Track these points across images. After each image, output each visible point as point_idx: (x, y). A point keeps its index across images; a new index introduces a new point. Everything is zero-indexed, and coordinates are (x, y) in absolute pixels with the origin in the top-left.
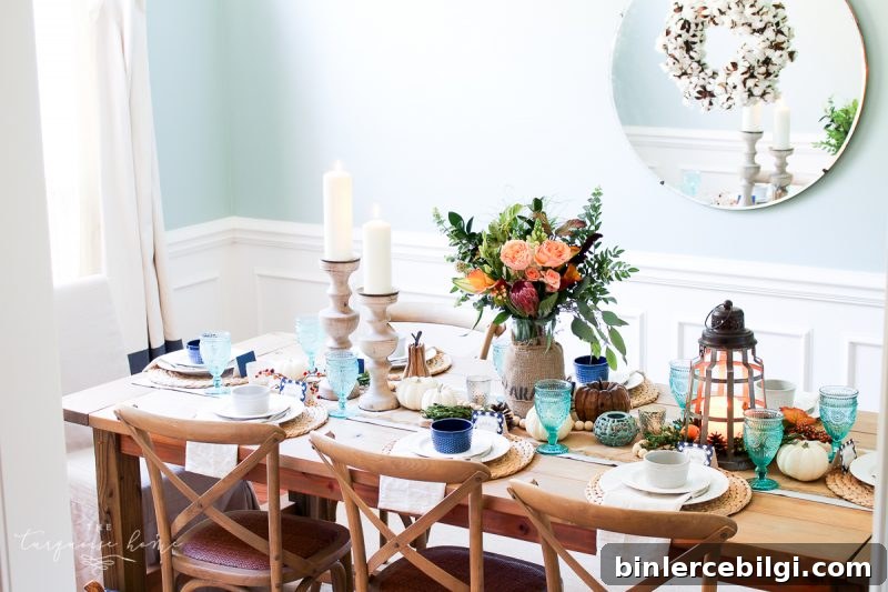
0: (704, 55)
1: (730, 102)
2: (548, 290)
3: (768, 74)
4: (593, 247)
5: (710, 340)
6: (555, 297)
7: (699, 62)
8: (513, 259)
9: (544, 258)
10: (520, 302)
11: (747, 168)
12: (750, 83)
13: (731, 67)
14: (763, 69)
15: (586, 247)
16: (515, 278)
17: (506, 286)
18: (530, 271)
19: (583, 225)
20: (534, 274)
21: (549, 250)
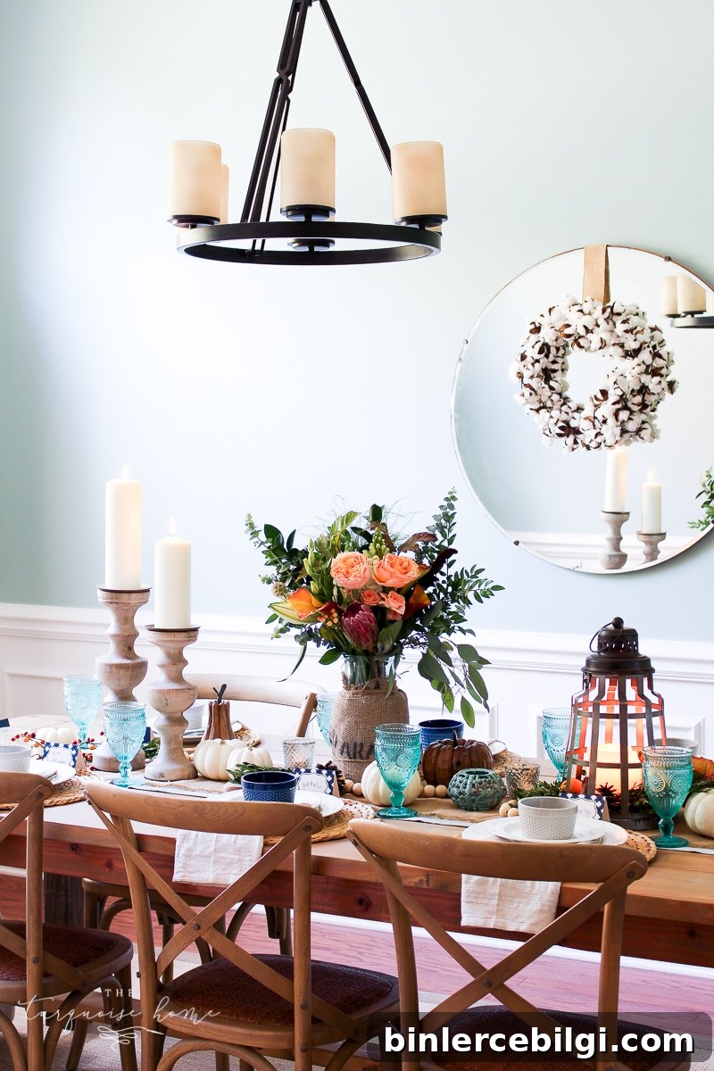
0: (565, 386)
1: (599, 439)
2: (390, 617)
3: (644, 406)
4: (445, 566)
5: (597, 665)
6: (398, 626)
7: (560, 394)
8: (347, 574)
9: (385, 575)
10: (354, 630)
11: (610, 556)
12: (624, 415)
13: (600, 396)
14: (638, 399)
15: (436, 566)
16: (349, 600)
17: (337, 609)
18: (367, 592)
19: (432, 538)
20: (372, 598)
21: (392, 566)
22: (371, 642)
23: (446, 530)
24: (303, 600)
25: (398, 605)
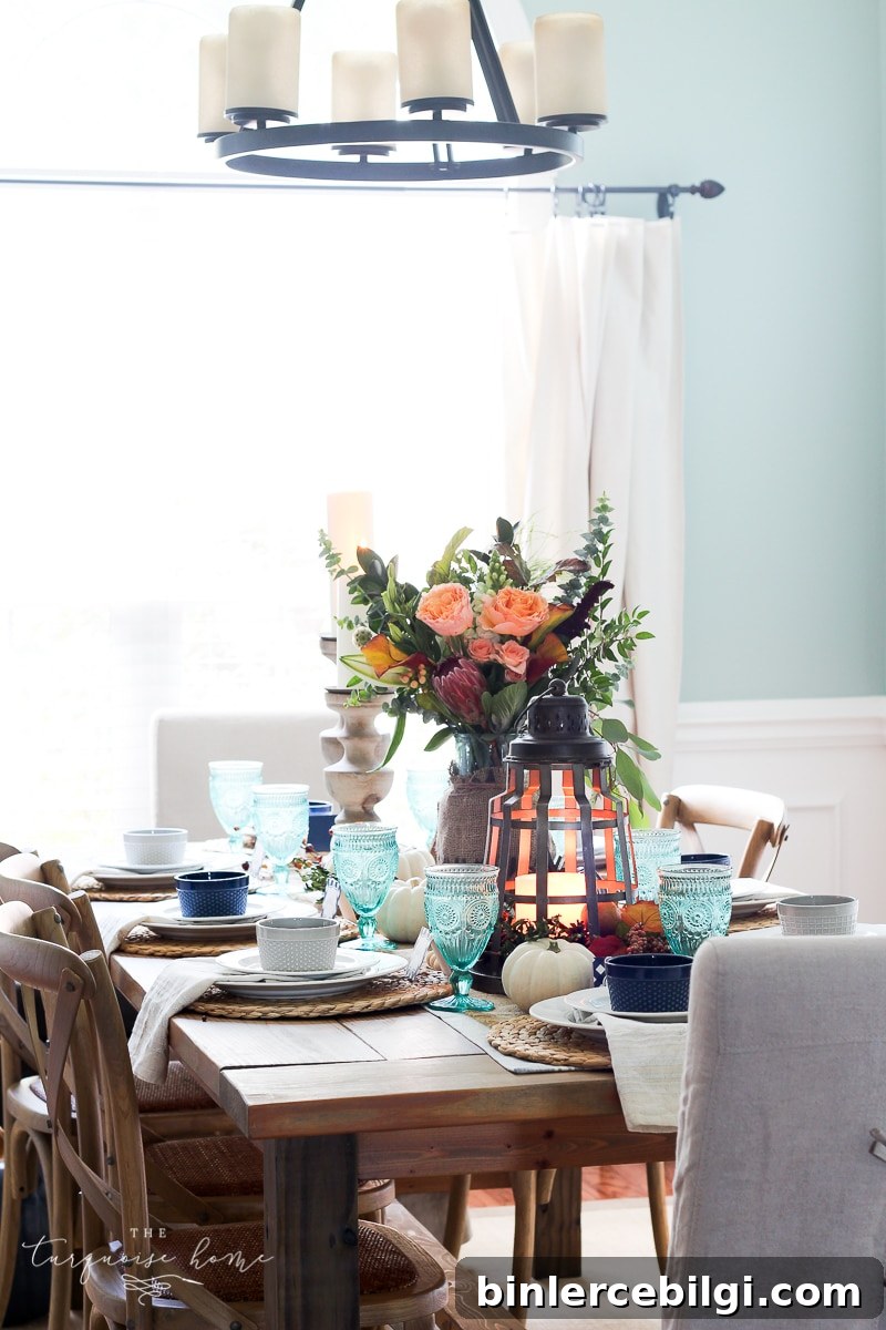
2: (504, 677)
4: (598, 607)
15: (587, 609)
16: (447, 653)
17: (428, 665)
18: (477, 643)
19: (583, 567)
20: (484, 651)
21: (508, 604)
22: (476, 713)
23: (600, 555)
24: (381, 650)
25: (516, 662)
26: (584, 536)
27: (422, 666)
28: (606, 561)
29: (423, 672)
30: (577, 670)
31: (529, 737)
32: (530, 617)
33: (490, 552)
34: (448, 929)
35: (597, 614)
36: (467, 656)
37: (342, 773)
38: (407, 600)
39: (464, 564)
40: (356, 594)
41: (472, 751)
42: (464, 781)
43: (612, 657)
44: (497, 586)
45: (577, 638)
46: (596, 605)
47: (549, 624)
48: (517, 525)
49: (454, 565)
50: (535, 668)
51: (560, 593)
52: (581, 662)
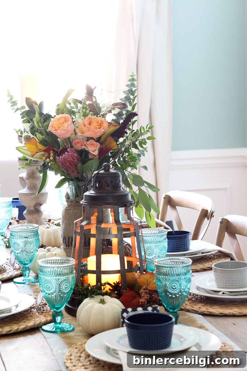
2: (88, 156)
6: (94, 163)
9: (84, 129)
15: (124, 123)
16: (63, 145)
17: (54, 151)
18: (77, 141)
19: (124, 106)
20: (80, 144)
21: (90, 124)
22: (76, 173)
23: (132, 101)
24: (33, 144)
25: (94, 149)
26: (124, 92)
27: (52, 152)
28: (134, 103)
29: (52, 154)
30: (121, 153)
31: (93, 192)
32: (99, 130)
33: (82, 99)
34: (50, 292)
35: (131, 127)
36: (72, 147)
37: (25, 194)
38: (45, 121)
39: (72, 105)
40: (25, 118)
41: (76, 189)
42: (72, 202)
43: (136, 147)
44: (85, 115)
45: (122, 138)
46: (130, 123)
47: (109, 132)
48: (95, 88)
49: (68, 106)
50: (103, 152)
51: (115, 118)
52: (123, 149)
